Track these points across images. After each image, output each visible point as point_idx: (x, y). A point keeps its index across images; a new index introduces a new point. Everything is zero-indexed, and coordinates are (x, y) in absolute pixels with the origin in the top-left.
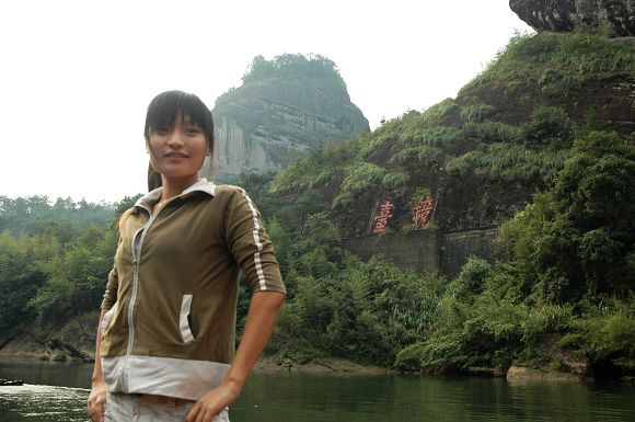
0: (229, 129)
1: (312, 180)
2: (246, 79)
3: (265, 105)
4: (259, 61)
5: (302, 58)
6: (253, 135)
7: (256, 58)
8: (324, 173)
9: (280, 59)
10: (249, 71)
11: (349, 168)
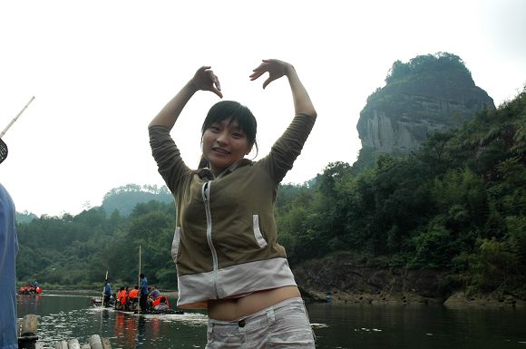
0: (379, 119)
1: (482, 138)
2: (389, 80)
3: (406, 97)
4: (398, 65)
5: (432, 57)
6: (399, 122)
7: (395, 63)
8: (493, 130)
9: (414, 61)
10: (390, 73)
11: (518, 122)
